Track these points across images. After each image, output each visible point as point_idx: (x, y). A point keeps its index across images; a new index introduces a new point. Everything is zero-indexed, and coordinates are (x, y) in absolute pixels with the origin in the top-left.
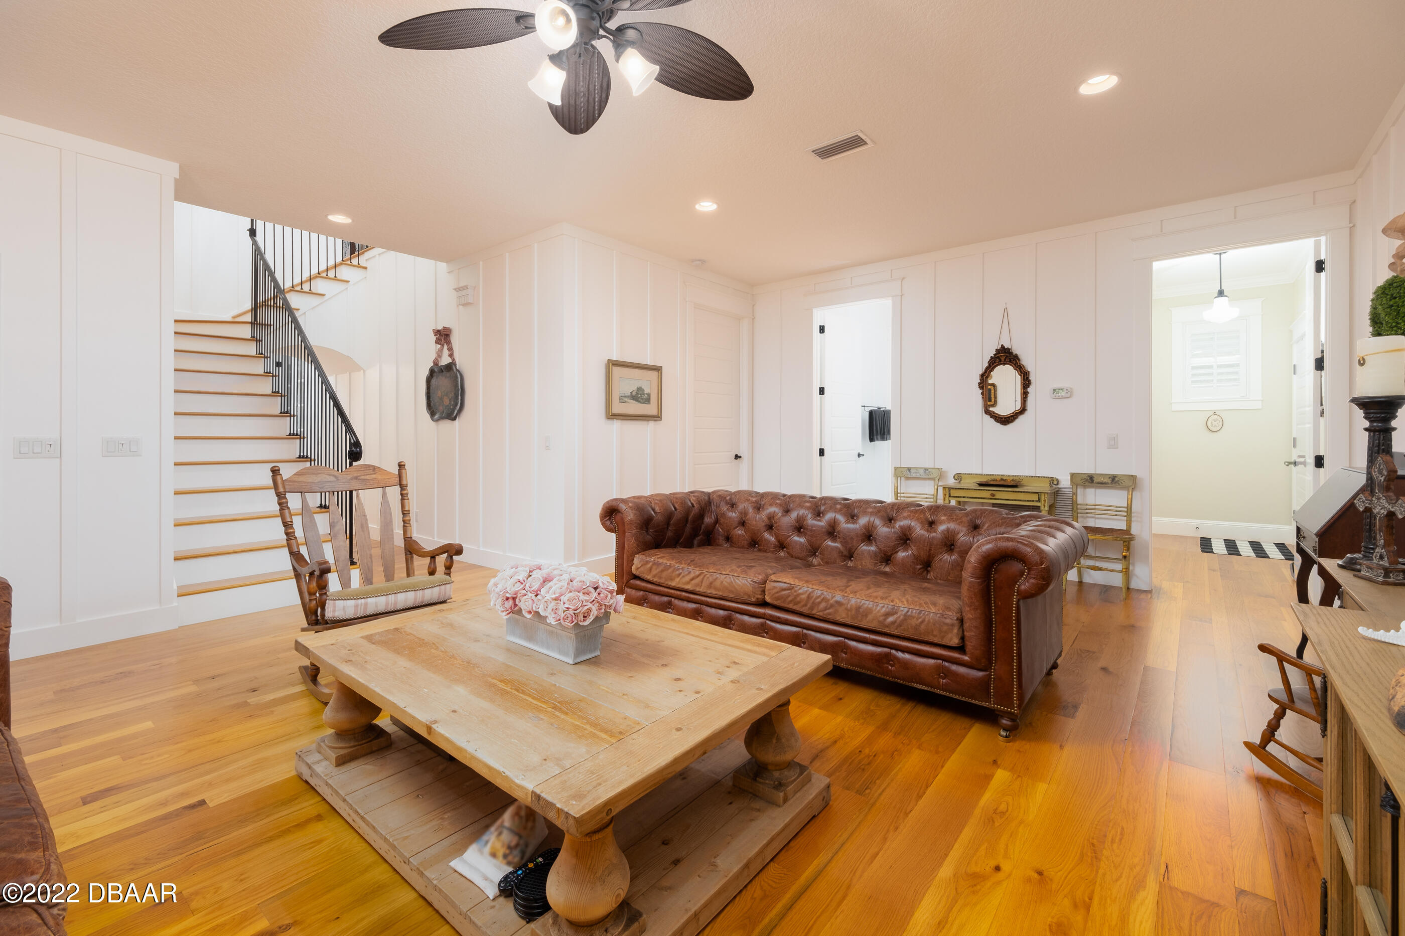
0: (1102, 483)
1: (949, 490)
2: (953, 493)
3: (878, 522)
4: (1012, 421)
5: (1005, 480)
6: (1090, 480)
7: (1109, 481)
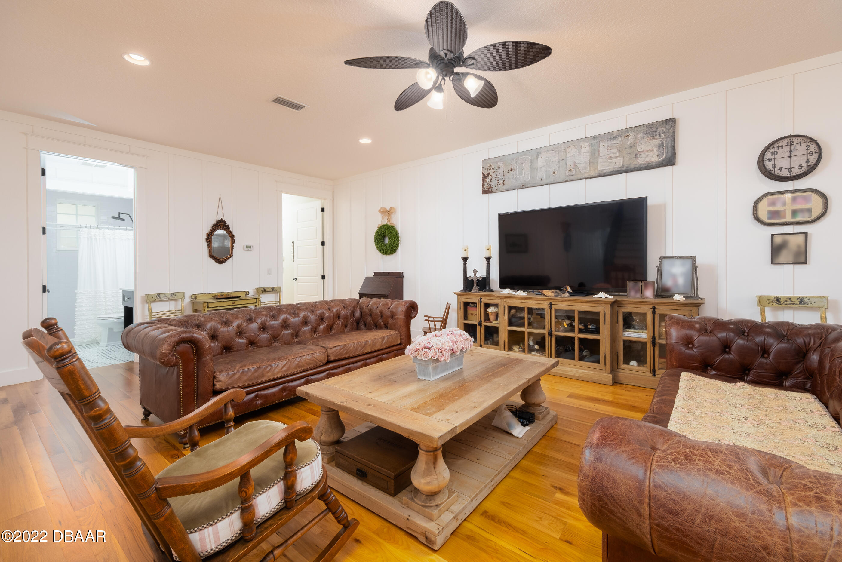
0: (269, 292)
1: (208, 304)
2: (210, 305)
3: (309, 314)
4: (225, 261)
5: (223, 295)
6: (264, 291)
7: (271, 290)
